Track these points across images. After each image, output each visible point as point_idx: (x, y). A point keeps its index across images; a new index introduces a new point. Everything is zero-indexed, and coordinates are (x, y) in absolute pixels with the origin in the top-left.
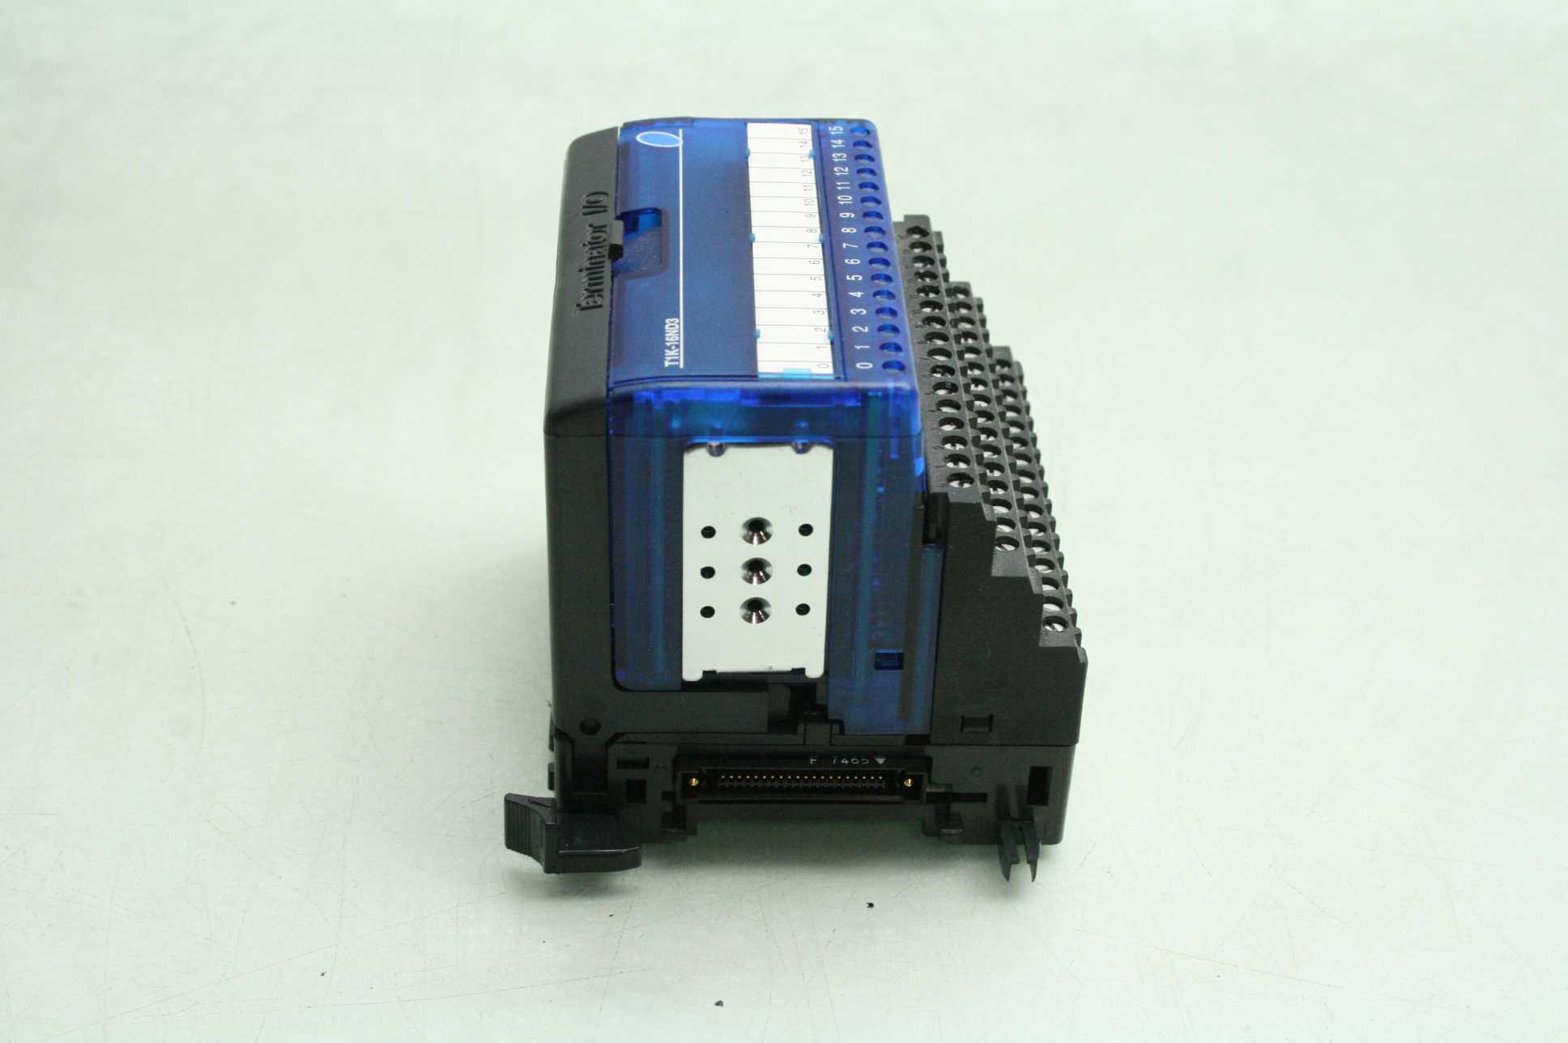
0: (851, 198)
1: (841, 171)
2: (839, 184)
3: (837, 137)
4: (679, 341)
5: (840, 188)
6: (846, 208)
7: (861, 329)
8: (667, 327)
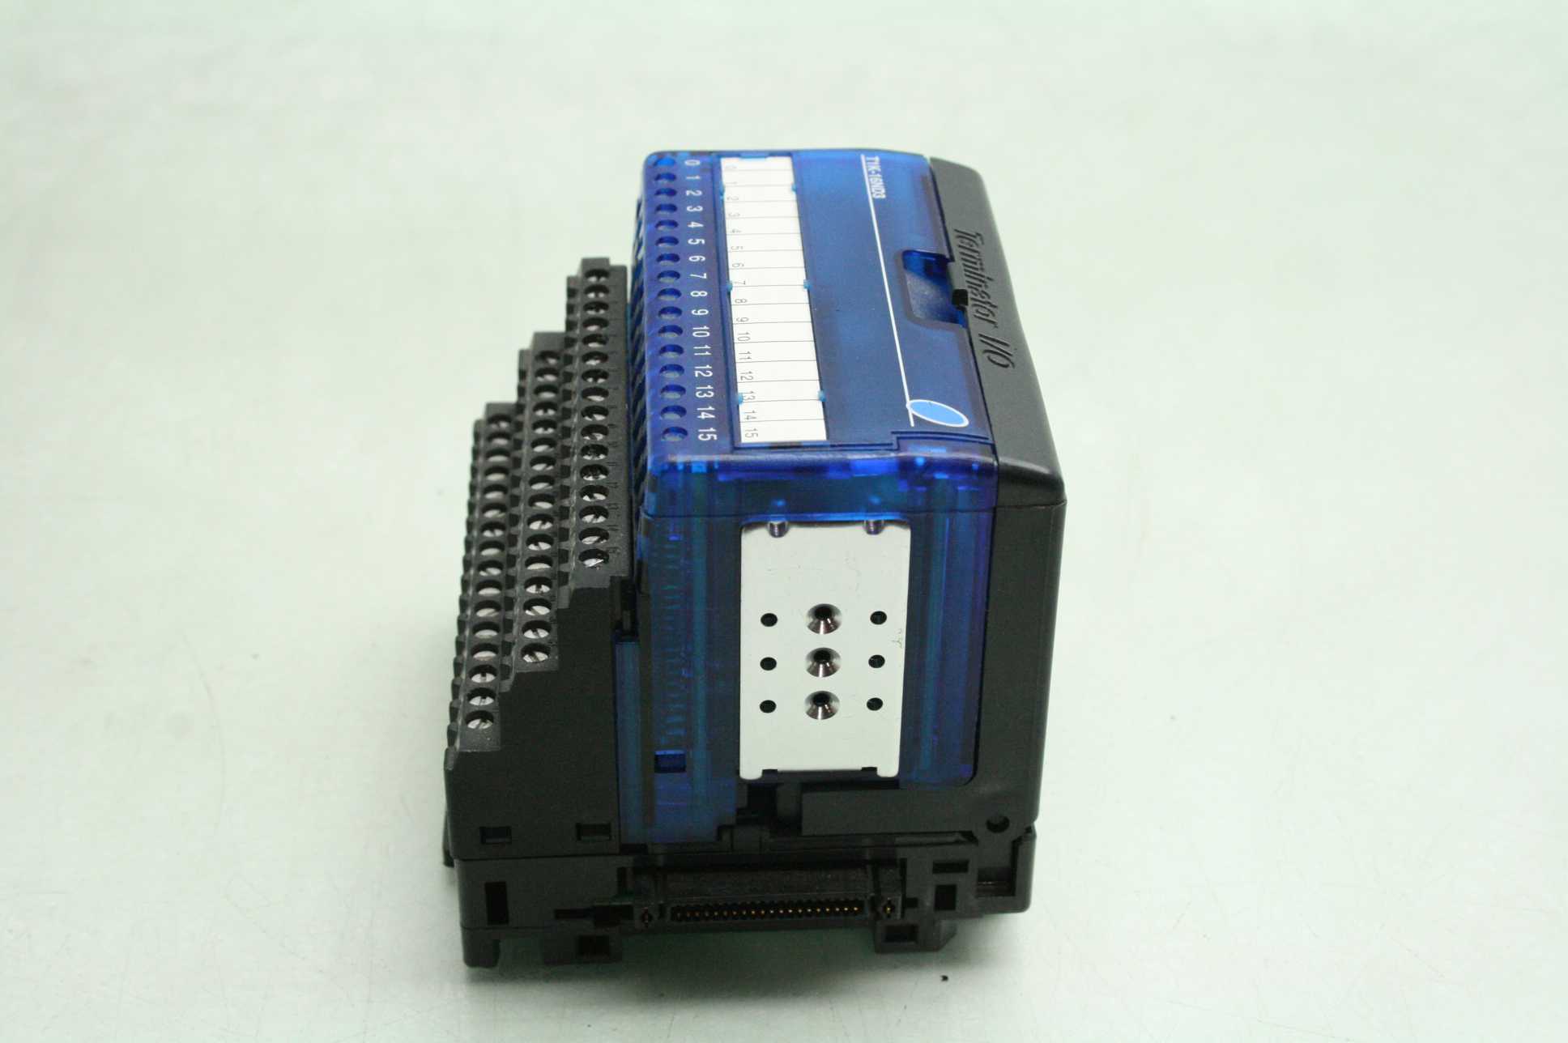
0: (694, 334)
1: (704, 371)
2: (707, 353)
3: (707, 423)
4: (869, 178)
5: (707, 347)
6: (700, 321)
7: (693, 193)
8: (883, 191)
